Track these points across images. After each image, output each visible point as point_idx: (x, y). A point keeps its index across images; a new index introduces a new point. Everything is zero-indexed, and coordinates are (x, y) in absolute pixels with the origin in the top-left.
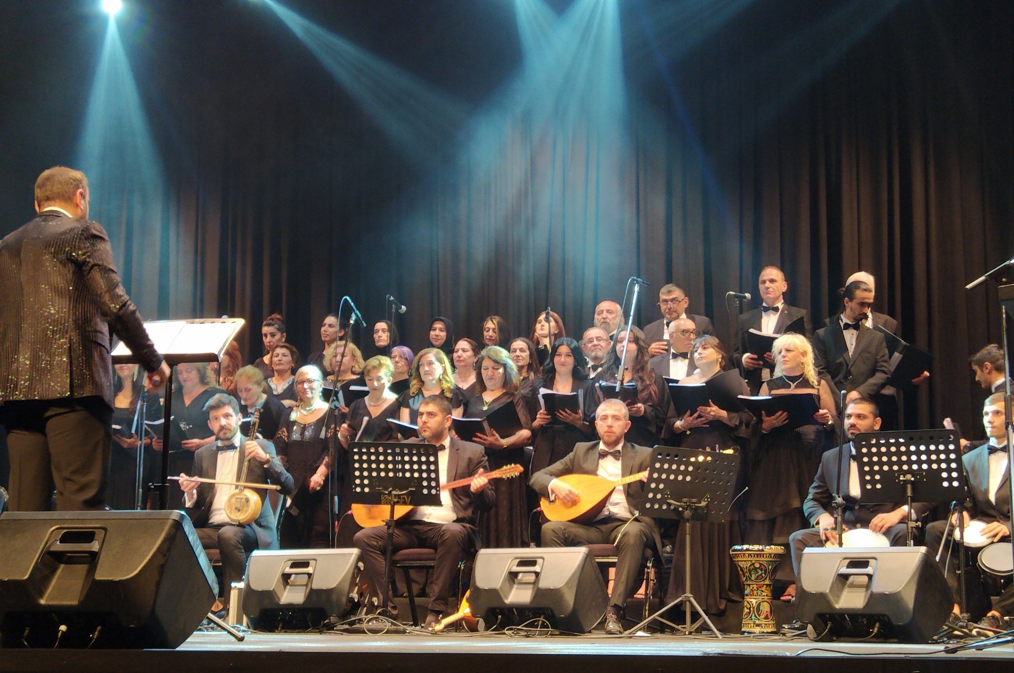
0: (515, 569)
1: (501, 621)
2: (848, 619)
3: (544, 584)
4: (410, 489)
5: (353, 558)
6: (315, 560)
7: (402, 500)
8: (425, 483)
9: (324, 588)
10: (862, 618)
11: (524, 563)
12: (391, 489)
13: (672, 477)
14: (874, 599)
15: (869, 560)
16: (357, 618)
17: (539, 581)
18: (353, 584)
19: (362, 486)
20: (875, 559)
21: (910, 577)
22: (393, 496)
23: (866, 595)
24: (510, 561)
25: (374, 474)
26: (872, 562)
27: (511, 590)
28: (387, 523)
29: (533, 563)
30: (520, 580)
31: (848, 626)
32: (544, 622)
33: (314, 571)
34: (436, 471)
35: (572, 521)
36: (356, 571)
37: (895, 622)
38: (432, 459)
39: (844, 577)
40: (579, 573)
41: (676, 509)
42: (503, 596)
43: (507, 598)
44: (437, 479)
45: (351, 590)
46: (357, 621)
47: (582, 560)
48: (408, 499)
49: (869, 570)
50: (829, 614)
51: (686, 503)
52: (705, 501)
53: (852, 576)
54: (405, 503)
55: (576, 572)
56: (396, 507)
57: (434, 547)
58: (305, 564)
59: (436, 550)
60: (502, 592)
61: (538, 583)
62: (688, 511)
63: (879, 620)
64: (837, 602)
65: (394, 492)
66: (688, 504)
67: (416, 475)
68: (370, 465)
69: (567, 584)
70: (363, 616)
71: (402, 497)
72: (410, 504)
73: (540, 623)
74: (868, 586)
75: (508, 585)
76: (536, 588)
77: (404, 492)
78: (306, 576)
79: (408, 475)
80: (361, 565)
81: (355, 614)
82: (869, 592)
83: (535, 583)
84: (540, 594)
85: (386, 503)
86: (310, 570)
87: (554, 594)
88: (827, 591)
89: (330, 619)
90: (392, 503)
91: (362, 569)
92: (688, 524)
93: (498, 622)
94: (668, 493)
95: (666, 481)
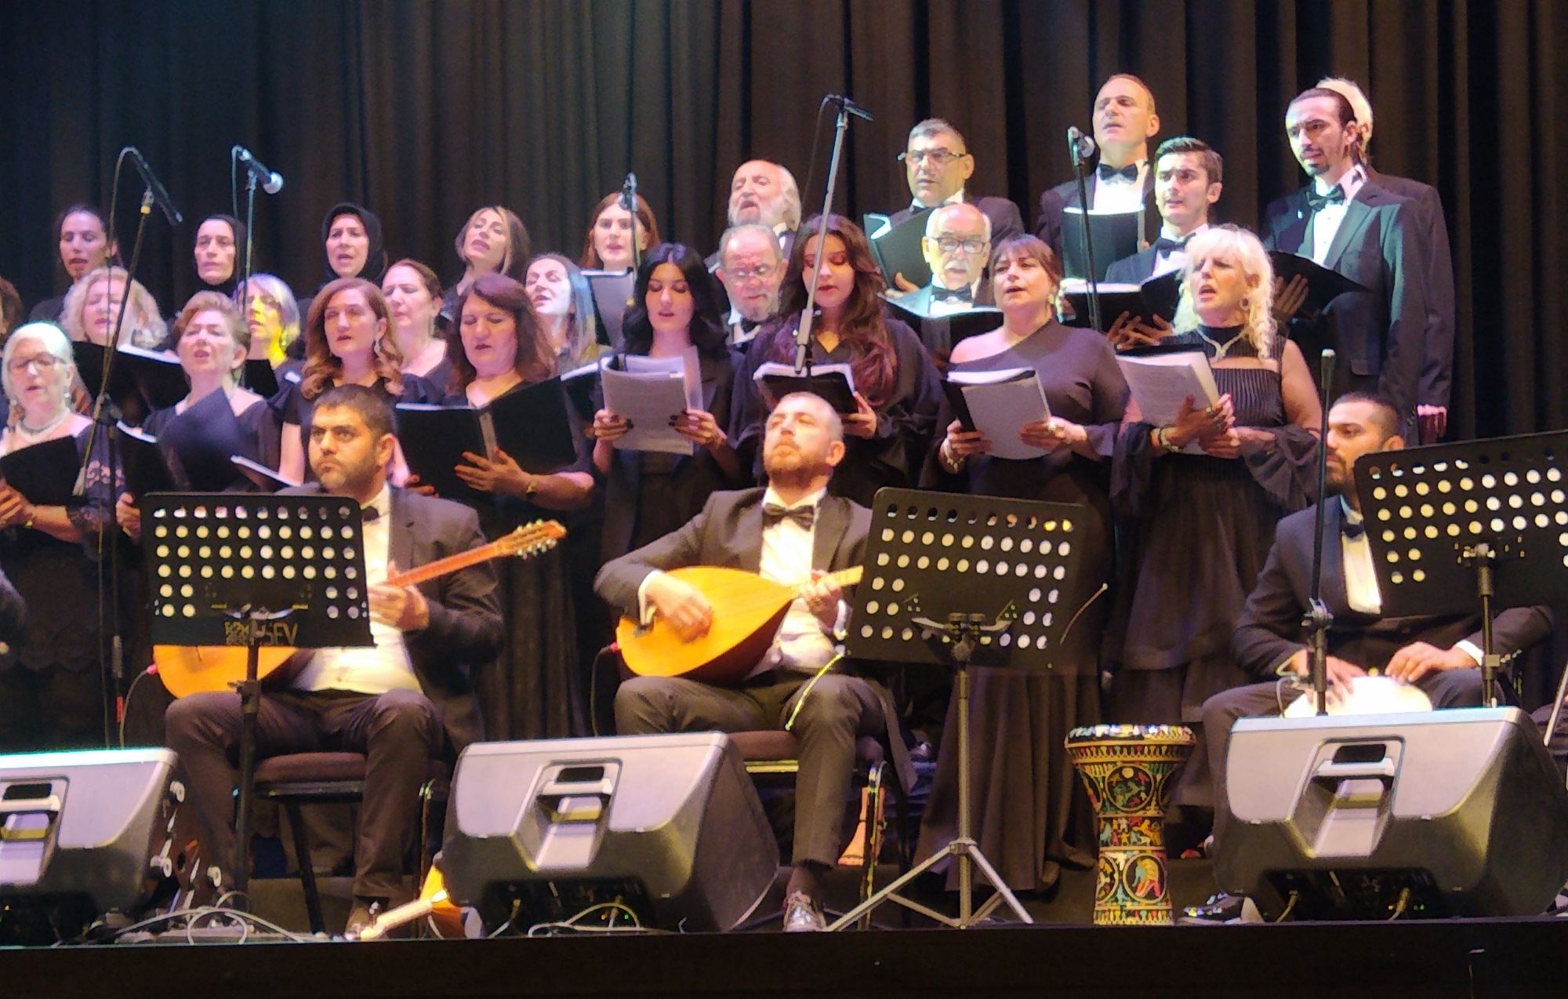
0: (553, 788)
1: (520, 915)
2: (1337, 883)
3: (620, 821)
4: (295, 607)
5: (158, 773)
6: (66, 779)
7: (277, 634)
8: (332, 594)
9: (89, 846)
10: (1371, 880)
11: (574, 773)
12: (248, 607)
13: (923, 563)
14: (1398, 832)
15: (1387, 743)
16: (171, 914)
17: (609, 815)
18: (158, 835)
19: (178, 601)
20: (1401, 739)
21: (1480, 778)
22: (254, 624)
23: (1378, 825)
24: (540, 770)
25: (207, 572)
26: (1393, 747)
27: (542, 838)
28: (239, 690)
29: (595, 773)
30: (565, 815)
31: (1338, 901)
32: (622, 912)
33: (63, 805)
34: (359, 563)
35: (690, 675)
36: (167, 803)
37: (1444, 885)
38: (347, 533)
39: (1325, 786)
40: (704, 794)
41: (935, 640)
42: (523, 854)
43: (533, 857)
44: (360, 583)
45: (154, 849)
46: (171, 923)
47: (711, 764)
48: (291, 631)
49: (1386, 766)
50: (1293, 872)
51: (958, 623)
52: (1008, 619)
53: (1347, 782)
54: (283, 642)
55: (698, 790)
56: (263, 651)
57: (360, 746)
58: (41, 789)
59: (365, 753)
60: (522, 842)
61: (607, 823)
62: (962, 643)
63: (1409, 883)
64: (1311, 843)
65: (256, 616)
66: (963, 625)
67: (310, 572)
68: (195, 551)
69: (677, 819)
70: (185, 910)
71: (276, 625)
72: (297, 644)
73: (614, 913)
74: (1382, 805)
75: (536, 827)
76: (602, 832)
77: (282, 614)
78: (45, 818)
79: (289, 572)
80: (178, 788)
81: (166, 907)
82: (1386, 817)
83: (601, 820)
84: (612, 844)
85: (238, 643)
86: (53, 802)
87: (647, 844)
88: (1289, 818)
89: (104, 919)
90: (252, 640)
91: (181, 798)
92: (963, 675)
93: (514, 915)
94: (916, 601)
95: (911, 571)
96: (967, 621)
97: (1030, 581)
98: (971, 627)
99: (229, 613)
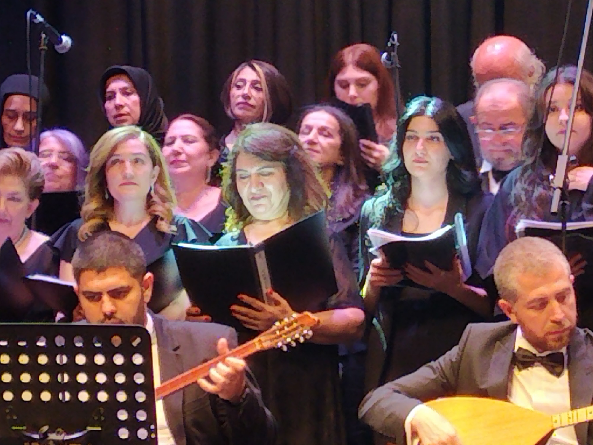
4: (89, 429)
8: (123, 416)
12: (45, 428)
22: (51, 443)
25: (8, 396)
34: (148, 387)
38: (138, 359)
44: (149, 407)
65: (53, 437)
67: (103, 396)
77: (76, 435)
79: (84, 396)
99: (28, 434)
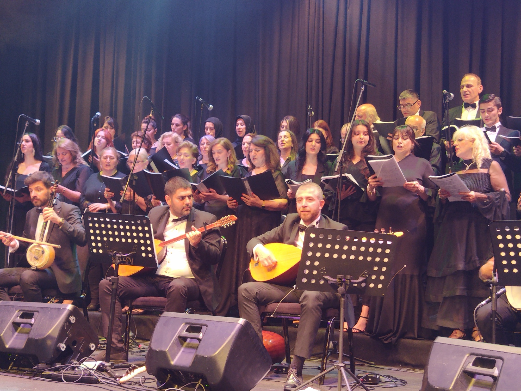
0: (185, 334)
4: (132, 252)
5: (65, 312)
6: (38, 312)
7: (127, 261)
11: (192, 328)
12: (115, 252)
13: (327, 255)
15: (497, 360)
19: (97, 248)
20: (502, 360)
22: (117, 258)
24: (182, 325)
25: (105, 239)
26: (499, 362)
27: (178, 352)
29: (199, 329)
30: (187, 344)
33: (35, 322)
34: (150, 239)
36: (67, 324)
38: (146, 228)
39: (468, 375)
41: (332, 285)
42: (169, 358)
43: (172, 360)
44: (151, 246)
48: (131, 260)
49: (495, 372)
51: (341, 279)
52: (364, 277)
53: (478, 375)
54: (129, 264)
58: (32, 315)
60: (170, 354)
62: (343, 286)
65: (118, 255)
66: (343, 280)
68: (101, 232)
71: (127, 258)
72: (133, 264)
75: (176, 348)
76: (196, 353)
77: (127, 255)
80: (72, 318)
83: (197, 349)
86: (32, 320)
88: (451, 388)
90: (117, 263)
91: (73, 322)
92: (343, 299)
93: (167, 380)
94: (324, 269)
95: (321, 259)
96: (345, 278)
97: (373, 263)
98: (347, 281)
